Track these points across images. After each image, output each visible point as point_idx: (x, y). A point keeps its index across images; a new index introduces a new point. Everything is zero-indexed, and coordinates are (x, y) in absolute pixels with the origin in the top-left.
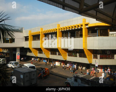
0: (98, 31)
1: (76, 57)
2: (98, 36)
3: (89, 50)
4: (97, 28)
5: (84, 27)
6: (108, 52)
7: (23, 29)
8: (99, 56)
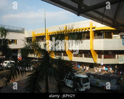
0: (103, 34)
1: (81, 58)
2: (103, 38)
3: (95, 51)
4: (103, 32)
5: (91, 30)
6: (110, 53)
7: (25, 30)
8: (103, 56)
